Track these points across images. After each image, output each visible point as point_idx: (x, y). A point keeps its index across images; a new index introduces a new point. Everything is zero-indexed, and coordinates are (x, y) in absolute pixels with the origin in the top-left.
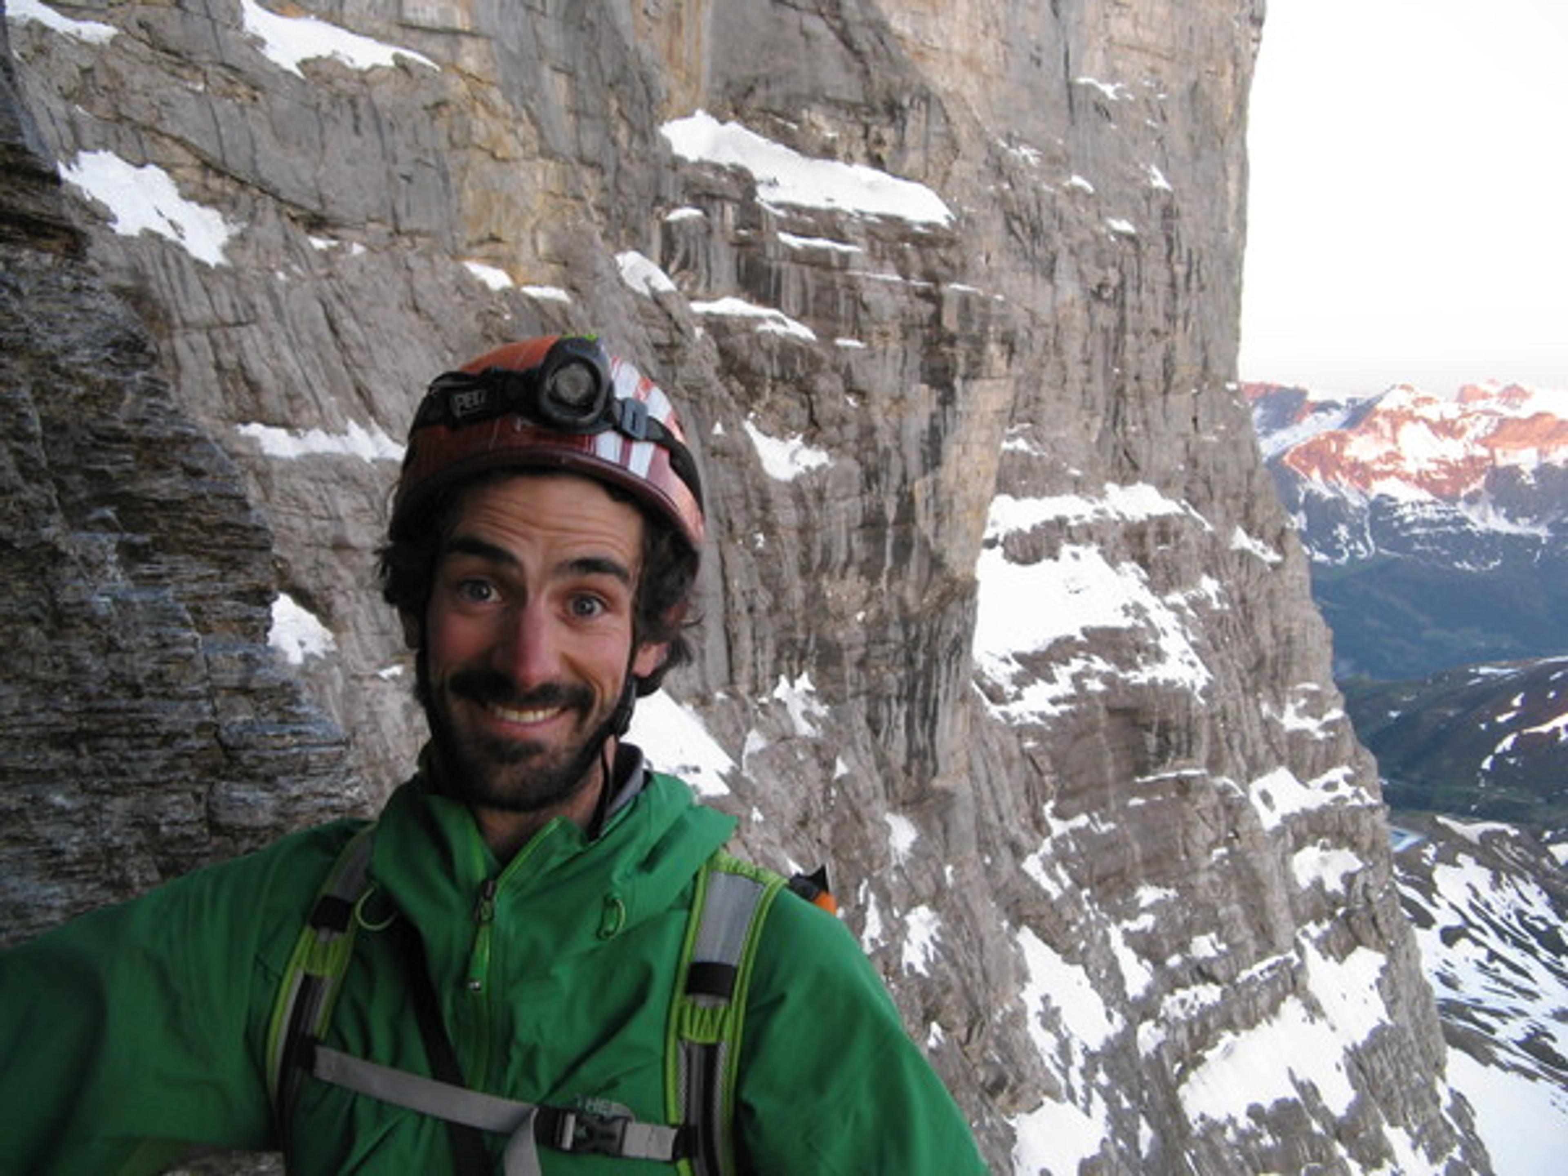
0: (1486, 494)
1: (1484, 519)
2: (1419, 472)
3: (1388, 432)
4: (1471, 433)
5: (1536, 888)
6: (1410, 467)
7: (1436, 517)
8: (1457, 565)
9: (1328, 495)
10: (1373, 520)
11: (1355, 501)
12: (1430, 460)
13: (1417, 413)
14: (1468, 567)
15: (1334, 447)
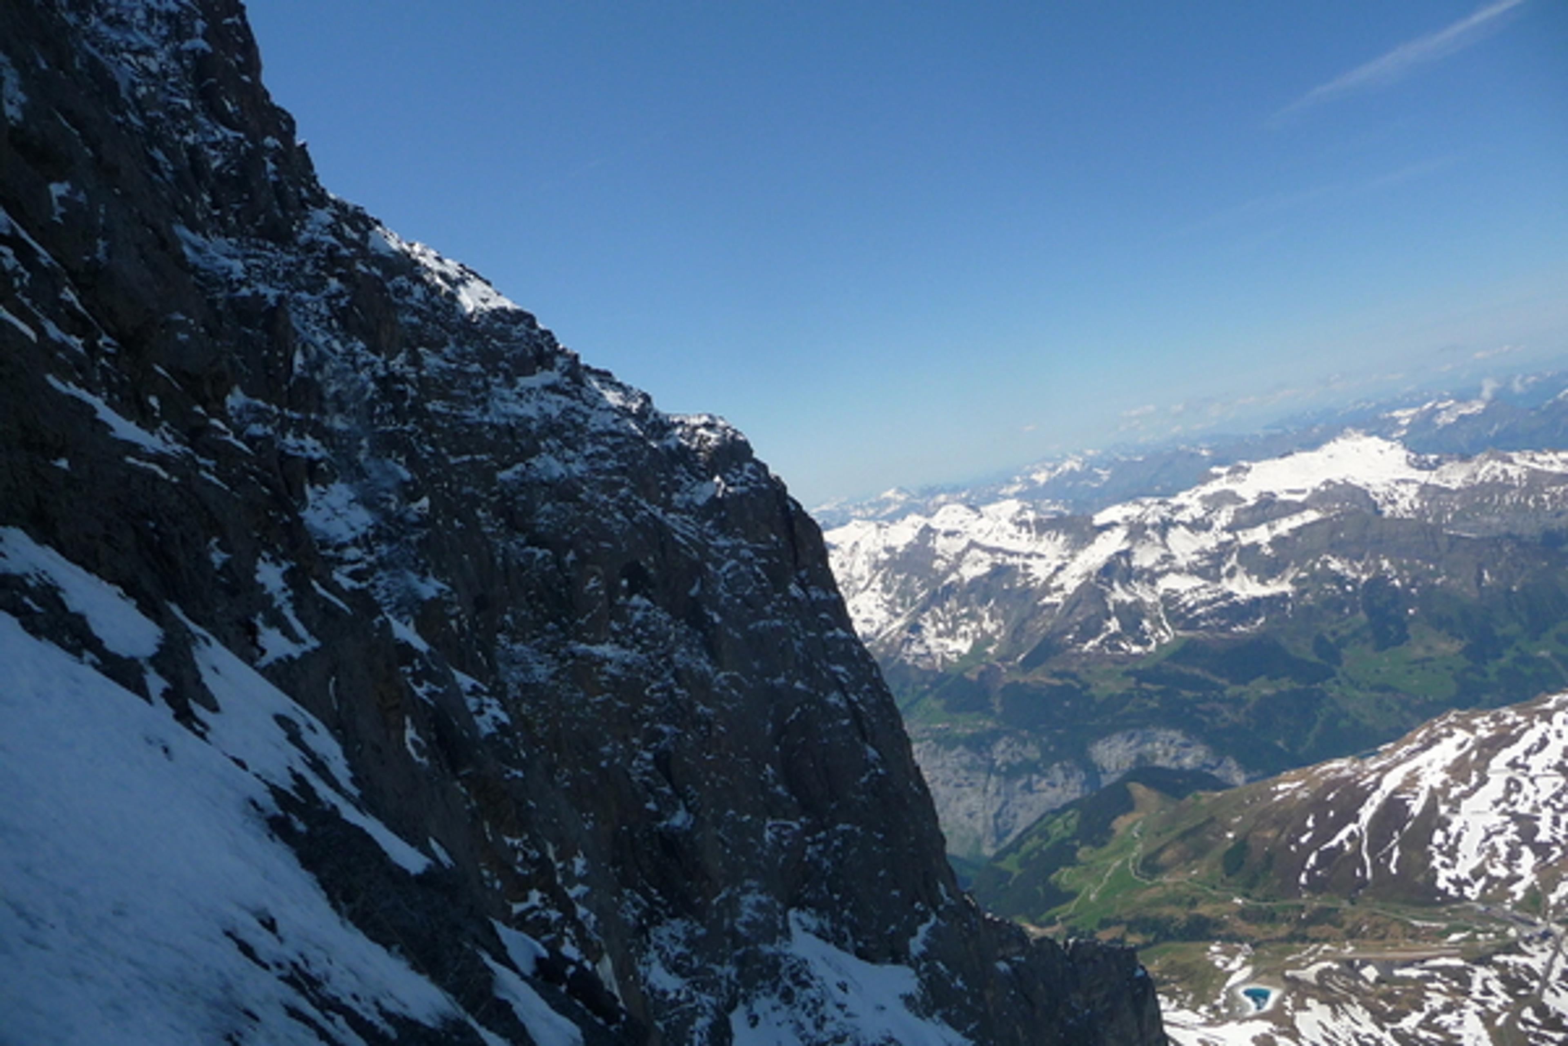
0: (1238, 567)
1: (1243, 588)
2: (1188, 564)
3: (1158, 539)
4: (1217, 525)
5: (1360, 1008)
6: (1181, 562)
7: (1210, 597)
8: (1234, 629)
9: (1129, 599)
10: (1165, 610)
11: (1149, 599)
12: (1194, 553)
13: (1177, 518)
14: (1241, 628)
15: (1123, 561)
